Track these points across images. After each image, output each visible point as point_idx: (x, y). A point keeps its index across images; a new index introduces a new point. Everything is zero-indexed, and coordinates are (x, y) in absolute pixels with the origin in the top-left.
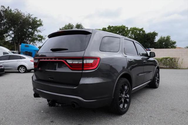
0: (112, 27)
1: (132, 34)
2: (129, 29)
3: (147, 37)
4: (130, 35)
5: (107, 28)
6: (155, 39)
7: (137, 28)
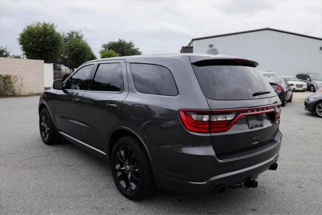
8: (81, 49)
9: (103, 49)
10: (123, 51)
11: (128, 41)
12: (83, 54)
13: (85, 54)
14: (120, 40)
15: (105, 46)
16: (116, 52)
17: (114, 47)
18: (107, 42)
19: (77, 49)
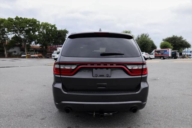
0: (21, 18)
1: (44, 29)
2: (40, 23)
3: (59, 33)
4: (41, 30)
5: (15, 19)
6: (66, 36)
7: (49, 23)
8: (146, 42)
9: (163, 41)
10: (175, 42)
11: (179, 36)
12: (146, 45)
13: (148, 45)
14: (174, 36)
15: (164, 40)
16: (169, 43)
17: (169, 40)
18: (165, 38)
19: (144, 42)
